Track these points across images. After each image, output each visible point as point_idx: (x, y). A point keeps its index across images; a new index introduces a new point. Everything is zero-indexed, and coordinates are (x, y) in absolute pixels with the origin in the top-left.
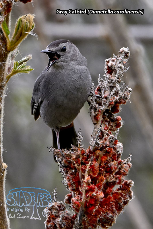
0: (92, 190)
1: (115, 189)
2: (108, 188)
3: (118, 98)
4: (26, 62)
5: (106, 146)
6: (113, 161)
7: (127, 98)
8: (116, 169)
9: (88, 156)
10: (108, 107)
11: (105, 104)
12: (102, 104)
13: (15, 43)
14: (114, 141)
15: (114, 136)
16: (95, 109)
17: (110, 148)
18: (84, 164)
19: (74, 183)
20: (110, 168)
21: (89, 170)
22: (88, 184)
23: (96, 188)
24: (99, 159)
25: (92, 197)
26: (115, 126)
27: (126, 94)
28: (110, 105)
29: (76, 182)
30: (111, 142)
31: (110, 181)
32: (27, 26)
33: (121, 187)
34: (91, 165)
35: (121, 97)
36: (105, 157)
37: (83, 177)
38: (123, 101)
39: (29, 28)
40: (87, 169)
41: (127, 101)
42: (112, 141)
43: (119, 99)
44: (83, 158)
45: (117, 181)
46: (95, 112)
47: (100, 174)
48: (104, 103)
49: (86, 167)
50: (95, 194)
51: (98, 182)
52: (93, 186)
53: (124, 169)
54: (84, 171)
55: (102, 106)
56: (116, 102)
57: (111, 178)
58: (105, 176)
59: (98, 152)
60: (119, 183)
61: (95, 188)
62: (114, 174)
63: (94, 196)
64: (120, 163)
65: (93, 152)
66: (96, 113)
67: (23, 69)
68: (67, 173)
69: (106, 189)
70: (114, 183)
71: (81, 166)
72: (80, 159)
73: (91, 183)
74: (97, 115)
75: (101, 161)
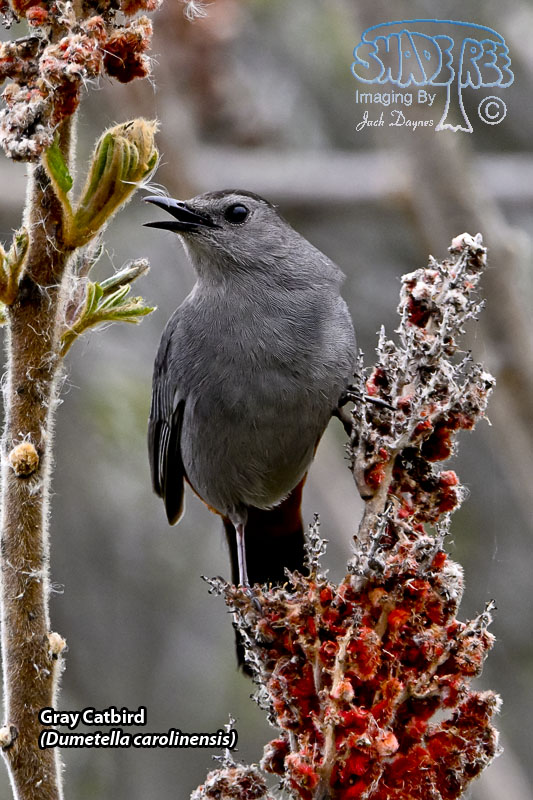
0: (358, 726)
1: (436, 721)
2: (413, 719)
3: (447, 407)
4: (127, 286)
5: (407, 576)
6: (428, 626)
7: (476, 410)
8: (440, 653)
9: (345, 610)
10: (413, 438)
11: (401, 430)
12: (392, 429)
13: (92, 217)
14: (431, 557)
15: (431, 540)
16: (369, 446)
17: (420, 580)
18: (329, 636)
19: (294, 703)
20: (421, 649)
21: (347, 658)
22: (343, 705)
23: (372, 720)
24: (381, 619)
25: (356, 751)
26: (437, 505)
27: (475, 395)
28: (418, 431)
29: (303, 699)
30: (421, 559)
31: (419, 695)
32: (132, 159)
33: (455, 715)
34: (352, 641)
35: (457, 405)
36: (403, 613)
37: (327, 681)
38: (462, 418)
39: (140, 166)
40: (341, 654)
41: (477, 419)
42: (425, 557)
43: (451, 413)
44: (326, 616)
45: (445, 695)
46: (367, 457)
47: (383, 672)
48: (397, 427)
49: (335, 647)
50: (368, 742)
51: (376, 698)
52: (360, 713)
53: (468, 652)
54: (328, 659)
55: (392, 436)
56: (440, 423)
57: (423, 685)
58: (402, 678)
59: (377, 596)
60: (451, 702)
61: (367, 720)
62: (432, 670)
63: (365, 746)
64: (453, 633)
65: (361, 596)
66: (371, 460)
67: (118, 309)
68: (270, 667)
69: (406, 721)
70: (432, 703)
71: (318, 644)
72: (317, 618)
73: (356, 701)
74: (374, 467)
75: (390, 628)
